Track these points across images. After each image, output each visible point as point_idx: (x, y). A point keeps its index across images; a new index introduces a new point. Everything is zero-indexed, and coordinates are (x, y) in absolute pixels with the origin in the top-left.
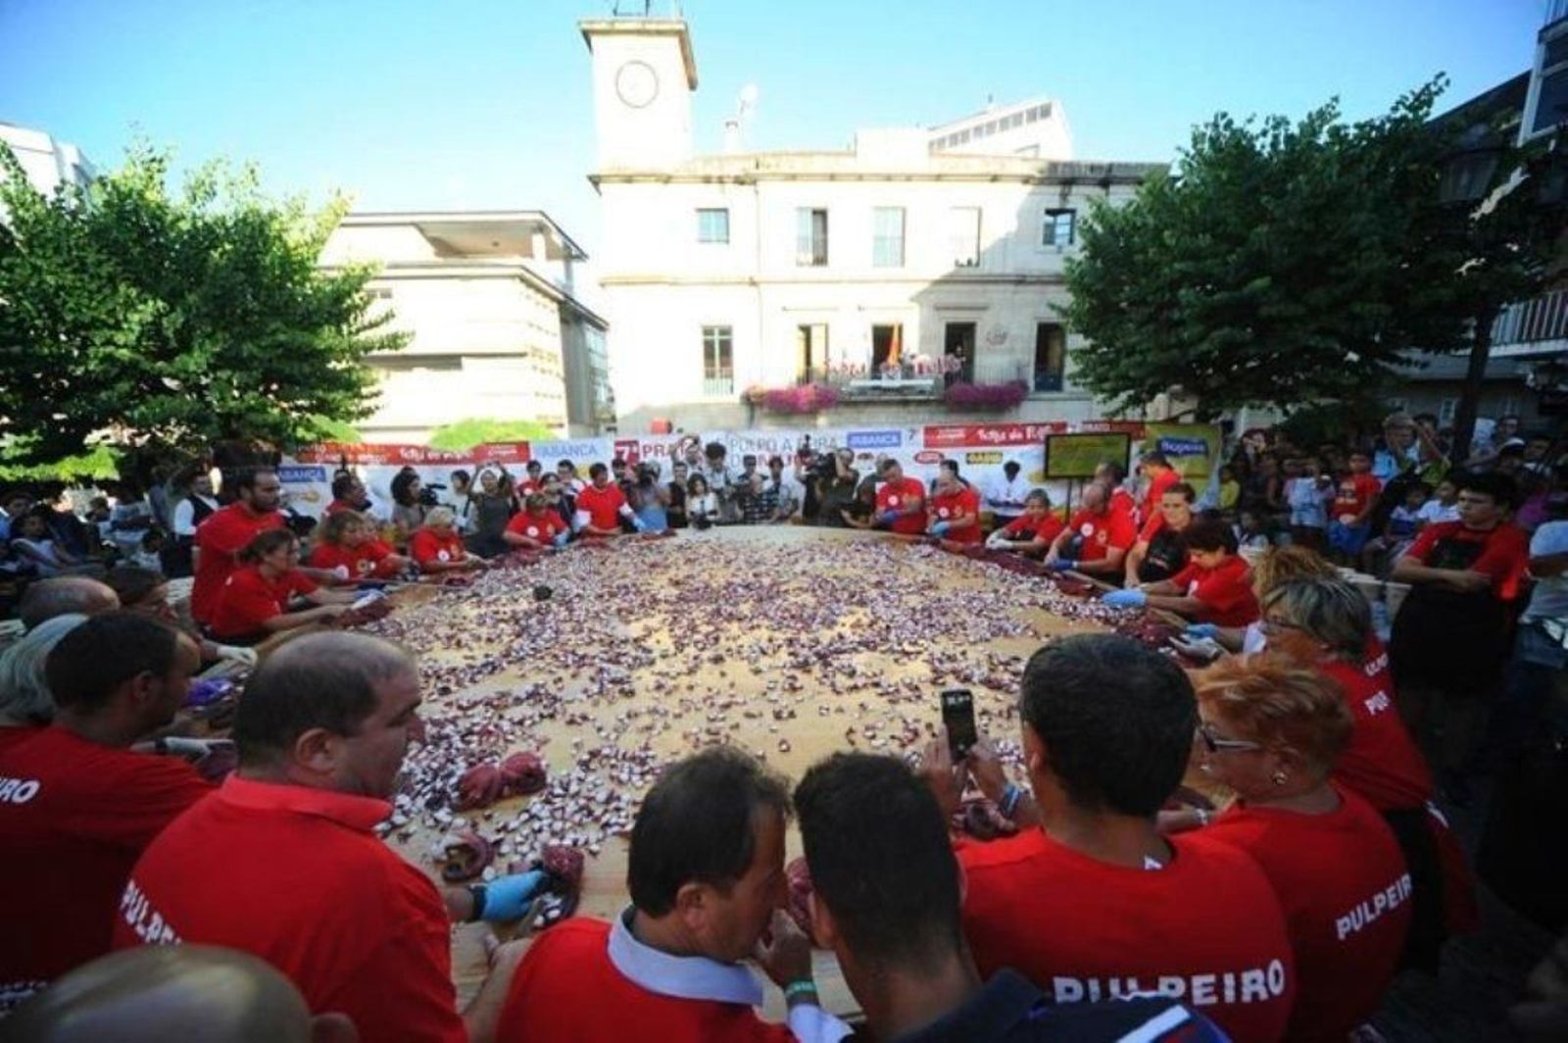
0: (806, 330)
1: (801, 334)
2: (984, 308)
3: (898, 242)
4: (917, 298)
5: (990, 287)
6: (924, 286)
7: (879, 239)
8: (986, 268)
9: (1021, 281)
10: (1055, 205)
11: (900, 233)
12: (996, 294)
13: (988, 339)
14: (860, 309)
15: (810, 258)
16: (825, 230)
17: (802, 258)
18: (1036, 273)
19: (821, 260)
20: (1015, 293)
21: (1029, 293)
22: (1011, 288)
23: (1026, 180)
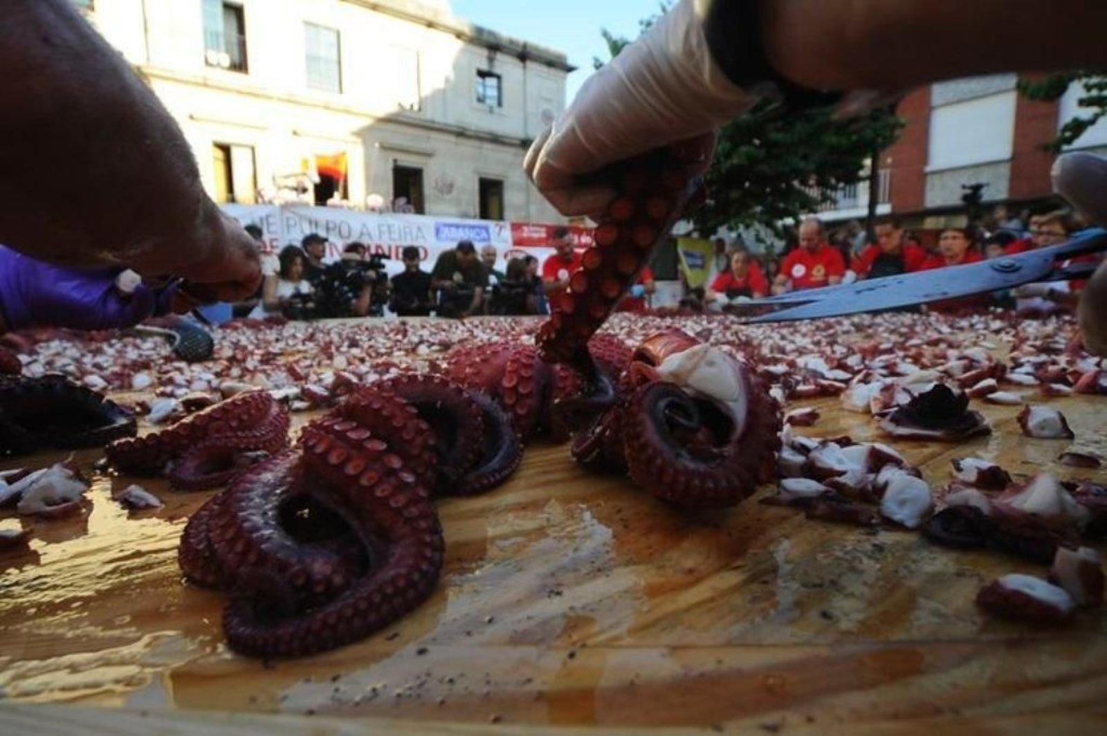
0: (226, 149)
1: (220, 154)
2: (429, 155)
3: (335, 68)
4: (360, 133)
5: (434, 135)
6: (367, 122)
7: (312, 59)
8: (428, 115)
9: (461, 133)
10: (484, 66)
11: (335, 57)
12: (439, 142)
13: (436, 187)
14: (295, 133)
15: (226, 60)
16: (241, 29)
17: (214, 57)
18: (473, 128)
19: (240, 66)
20: (457, 144)
21: (467, 147)
22: (452, 138)
23: (459, 35)
